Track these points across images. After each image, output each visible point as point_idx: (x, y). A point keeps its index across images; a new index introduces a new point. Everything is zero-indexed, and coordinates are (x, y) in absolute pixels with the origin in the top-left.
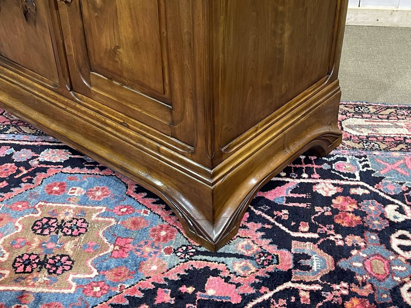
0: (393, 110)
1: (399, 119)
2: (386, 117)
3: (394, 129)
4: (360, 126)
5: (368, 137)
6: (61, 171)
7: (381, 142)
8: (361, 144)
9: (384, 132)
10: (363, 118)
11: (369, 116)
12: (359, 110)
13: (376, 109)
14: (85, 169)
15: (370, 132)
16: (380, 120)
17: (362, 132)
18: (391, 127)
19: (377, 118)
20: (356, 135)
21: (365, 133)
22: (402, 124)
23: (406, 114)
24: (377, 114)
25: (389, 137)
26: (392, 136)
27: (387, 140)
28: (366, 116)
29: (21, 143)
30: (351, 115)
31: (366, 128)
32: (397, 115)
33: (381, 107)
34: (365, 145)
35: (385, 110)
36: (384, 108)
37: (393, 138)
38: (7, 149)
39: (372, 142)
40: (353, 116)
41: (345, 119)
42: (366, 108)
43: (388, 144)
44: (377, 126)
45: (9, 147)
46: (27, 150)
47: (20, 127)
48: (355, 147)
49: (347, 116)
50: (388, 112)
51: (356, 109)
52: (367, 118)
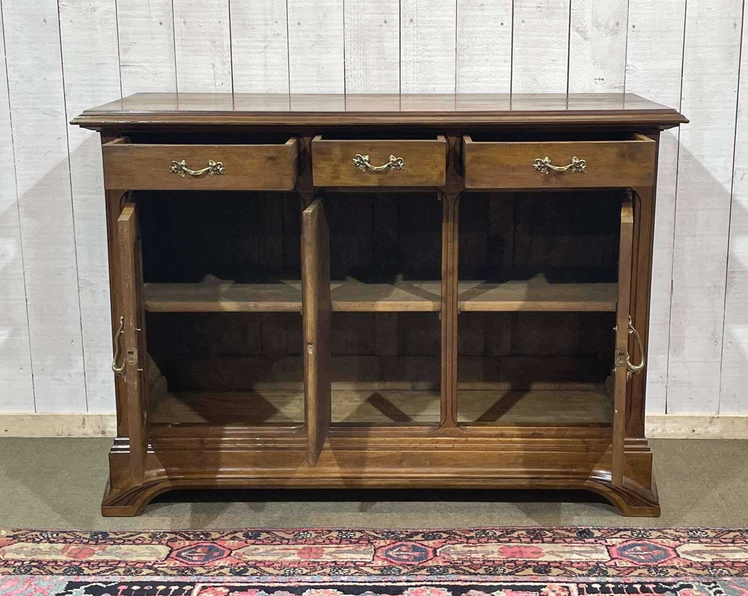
0: (738, 533)
2: (730, 540)
3: (743, 553)
4: (700, 551)
5: (712, 563)
7: (731, 568)
8: (705, 571)
9: (731, 557)
10: (701, 542)
11: (709, 540)
12: (694, 534)
13: (716, 533)
15: (714, 557)
16: (724, 545)
17: (704, 558)
18: (740, 551)
19: (719, 542)
20: (698, 562)
21: (708, 559)
24: (718, 538)
25: (739, 562)
26: (744, 560)
27: (737, 564)
28: (705, 540)
29: (271, 585)
30: (686, 540)
31: (708, 553)
32: (744, 538)
33: (721, 530)
34: (710, 571)
35: (727, 533)
36: (725, 531)
37: (744, 562)
38: (257, 592)
39: (719, 567)
40: (688, 541)
41: (680, 546)
42: (704, 532)
43: (739, 569)
44: (722, 550)
45: (258, 590)
46: (283, 592)
47: (261, 568)
48: (699, 573)
49: (680, 542)
50: (732, 535)
51: (690, 533)
52: (706, 543)
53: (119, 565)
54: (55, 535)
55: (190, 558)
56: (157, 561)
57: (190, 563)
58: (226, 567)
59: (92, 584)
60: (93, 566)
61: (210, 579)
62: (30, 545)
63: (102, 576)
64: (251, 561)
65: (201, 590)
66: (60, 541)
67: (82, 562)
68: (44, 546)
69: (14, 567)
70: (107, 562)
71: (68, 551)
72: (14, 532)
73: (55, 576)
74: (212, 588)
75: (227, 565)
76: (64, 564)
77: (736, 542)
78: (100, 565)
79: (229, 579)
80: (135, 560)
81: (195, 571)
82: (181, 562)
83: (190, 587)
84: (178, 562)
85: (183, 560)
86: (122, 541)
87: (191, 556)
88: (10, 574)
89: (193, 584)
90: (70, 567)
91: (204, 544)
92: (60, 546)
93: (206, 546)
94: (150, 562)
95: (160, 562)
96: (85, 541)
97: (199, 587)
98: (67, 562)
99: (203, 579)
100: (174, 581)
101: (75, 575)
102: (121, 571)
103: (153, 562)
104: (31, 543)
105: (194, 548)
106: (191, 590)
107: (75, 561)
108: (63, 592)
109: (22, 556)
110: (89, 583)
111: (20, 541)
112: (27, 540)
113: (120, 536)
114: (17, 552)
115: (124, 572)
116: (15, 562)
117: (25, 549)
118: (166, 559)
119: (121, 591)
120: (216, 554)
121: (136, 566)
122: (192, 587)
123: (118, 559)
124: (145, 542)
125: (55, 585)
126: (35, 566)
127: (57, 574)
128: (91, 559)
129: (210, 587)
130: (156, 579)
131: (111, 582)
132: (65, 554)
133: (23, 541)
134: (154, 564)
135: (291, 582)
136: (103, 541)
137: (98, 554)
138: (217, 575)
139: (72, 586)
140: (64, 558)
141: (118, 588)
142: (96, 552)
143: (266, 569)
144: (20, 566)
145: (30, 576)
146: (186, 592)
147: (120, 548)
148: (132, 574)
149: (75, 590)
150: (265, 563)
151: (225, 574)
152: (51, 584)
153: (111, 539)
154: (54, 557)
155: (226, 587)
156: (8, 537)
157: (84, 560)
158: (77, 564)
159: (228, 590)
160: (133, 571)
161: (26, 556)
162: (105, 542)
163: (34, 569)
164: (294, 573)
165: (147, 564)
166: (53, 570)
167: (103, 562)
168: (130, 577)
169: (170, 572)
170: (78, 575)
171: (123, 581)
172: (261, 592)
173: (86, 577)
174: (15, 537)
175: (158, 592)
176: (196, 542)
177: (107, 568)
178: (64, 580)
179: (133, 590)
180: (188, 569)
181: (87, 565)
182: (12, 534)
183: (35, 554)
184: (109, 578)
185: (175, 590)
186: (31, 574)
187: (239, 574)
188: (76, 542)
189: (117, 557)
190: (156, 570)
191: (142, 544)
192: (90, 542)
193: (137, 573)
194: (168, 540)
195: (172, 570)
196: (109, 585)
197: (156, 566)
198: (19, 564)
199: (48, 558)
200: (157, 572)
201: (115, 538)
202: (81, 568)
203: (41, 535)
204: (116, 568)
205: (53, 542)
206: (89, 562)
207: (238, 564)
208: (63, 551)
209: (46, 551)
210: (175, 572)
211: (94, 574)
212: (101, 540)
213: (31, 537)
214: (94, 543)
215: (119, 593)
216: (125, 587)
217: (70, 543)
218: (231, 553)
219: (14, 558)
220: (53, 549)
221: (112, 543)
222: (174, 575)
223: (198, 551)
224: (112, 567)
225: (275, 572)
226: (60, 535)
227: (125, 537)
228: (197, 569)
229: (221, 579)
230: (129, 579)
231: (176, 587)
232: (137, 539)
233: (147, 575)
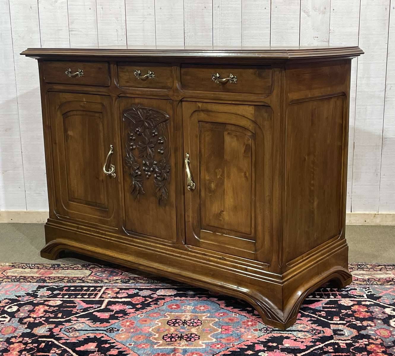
0: (383, 266)
1: (387, 271)
2: (379, 270)
3: (385, 275)
4: (363, 274)
5: (369, 279)
6: (174, 299)
7: (378, 281)
8: (364, 282)
9: (378, 276)
10: (363, 270)
11: (368, 269)
12: (361, 267)
13: (372, 266)
14: (189, 298)
15: (370, 277)
16: (375, 271)
17: (365, 277)
18: (383, 274)
19: (373, 270)
20: (361, 278)
21: (367, 277)
22: (390, 273)
23: (392, 268)
24: (373, 268)
25: (382, 279)
26: (384, 278)
27: (381, 280)
28: (366, 269)
29: (141, 287)
30: (356, 269)
31: (367, 275)
32: (386, 269)
33: (375, 265)
34: (367, 282)
35: (378, 266)
36: (377, 265)
37: (385, 279)
38: (134, 290)
39: (372, 281)
40: (357, 269)
41: (353, 271)
42: (365, 266)
43: (382, 282)
44: (374, 274)
45: (134, 289)
46: (147, 291)
47: (137, 280)
48: (361, 284)
49: (353, 270)
50: (380, 267)
51: (359, 266)
52: (366, 270)
53: (65, 279)
54: (33, 265)
55: (101, 276)
56: (84, 277)
57: (100, 278)
58: (119, 280)
59: (50, 287)
60: (51, 279)
61: (110, 285)
62: (21, 270)
63: (56, 283)
64: (132, 277)
65: (105, 289)
66: (35, 268)
67: (46, 277)
68: (27, 270)
69: (12, 279)
70: (59, 277)
71: (40, 272)
72: (13, 264)
73: (32, 283)
74: (111, 289)
75: (119, 279)
76: (37, 278)
77: (382, 270)
78: (55, 278)
79: (120, 285)
80: (73, 276)
81: (103, 281)
82: (96, 277)
83: (100, 288)
84: (95, 277)
85: (97, 277)
86: (67, 268)
87: (102, 275)
88: (9, 282)
89: (102, 287)
90: (40, 279)
91: (109, 270)
92: (36, 270)
93: (110, 271)
94: (81, 277)
95: (85, 277)
96: (48, 268)
97: (104, 288)
98: (38, 277)
99: (107, 284)
100: (92, 285)
101: (42, 282)
102: (66, 281)
103: (82, 277)
104: (21, 269)
105: (103, 271)
106: (100, 289)
107: (42, 277)
108: (35, 290)
109: (16, 274)
110: (49, 286)
111: (15, 268)
112: (19, 267)
113: (66, 266)
114: (13, 272)
115: (67, 282)
116: (12, 277)
117: (18, 271)
118: (89, 276)
119: (64, 290)
120: (114, 274)
121: (74, 279)
122: (101, 288)
123: (65, 276)
124: (79, 269)
125: (32, 287)
126: (22, 279)
127: (32, 282)
128: (51, 276)
129: (110, 288)
130: (83, 284)
131: (60, 286)
132: (38, 273)
133: (17, 268)
134: (83, 278)
135: (151, 286)
136: (58, 268)
137: (54, 274)
138: (114, 283)
139: (40, 287)
140: (37, 275)
141: (64, 288)
142: (54, 273)
143: (140, 281)
144: (15, 279)
145: (19, 283)
146: (98, 290)
147: (66, 271)
148: (71, 282)
149: (41, 289)
150: (139, 278)
151: (118, 283)
152: (29, 286)
153: (62, 267)
154: (32, 275)
155: (118, 288)
156: (9, 266)
157: (47, 276)
158: (44, 278)
159: (119, 290)
160: (72, 281)
161: (18, 274)
162: (59, 269)
163: (22, 280)
164: (153, 282)
165: (79, 278)
166: (31, 281)
167: (56, 277)
168: (70, 284)
169: (90, 281)
170: (44, 283)
171: (66, 285)
172: (136, 290)
173: (48, 283)
174: (13, 266)
175: (83, 290)
176: (105, 269)
177: (58, 280)
178: (36, 285)
179: (71, 289)
180: (99, 280)
181: (48, 278)
182: (12, 265)
183: (23, 273)
184: (59, 284)
185: (92, 289)
186: (20, 282)
187: (126, 283)
188: (43, 268)
189: (64, 275)
190: (83, 281)
191: (77, 269)
192: (51, 269)
193: (73, 282)
194: (91, 268)
195: (91, 281)
196: (59, 287)
197: (83, 279)
198: (14, 278)
199: (29, 275)
200: (84, 282)
201: (64, 267)
202: (45, 280)
203: (26, 265)
204: (63, 280)
205: (32, 268)
206: (50, 277)
207: (125, 278)
208: (37, 272)
209: (28, 272)
210: (93, 282)
211: (51, 282)
212: (56, 267)
213: (21, 266)
214: (53, 269)
215: (64, 291)
216: (67, 288)
217: (41, 269)
218: (122, 273)
219: (12, 275)
220: (32, 272)
221: (62, 269)
222: (92, 283)
223: (105, 273)
224: (61, 279)
225: (144, 282)
226: (36, 265)
227: (69, 266)
228: (104, 280)
229: (116, 284)
230: (69, 284)
231: (93, 288)
232: (75, 267)
233: (78, 283)
